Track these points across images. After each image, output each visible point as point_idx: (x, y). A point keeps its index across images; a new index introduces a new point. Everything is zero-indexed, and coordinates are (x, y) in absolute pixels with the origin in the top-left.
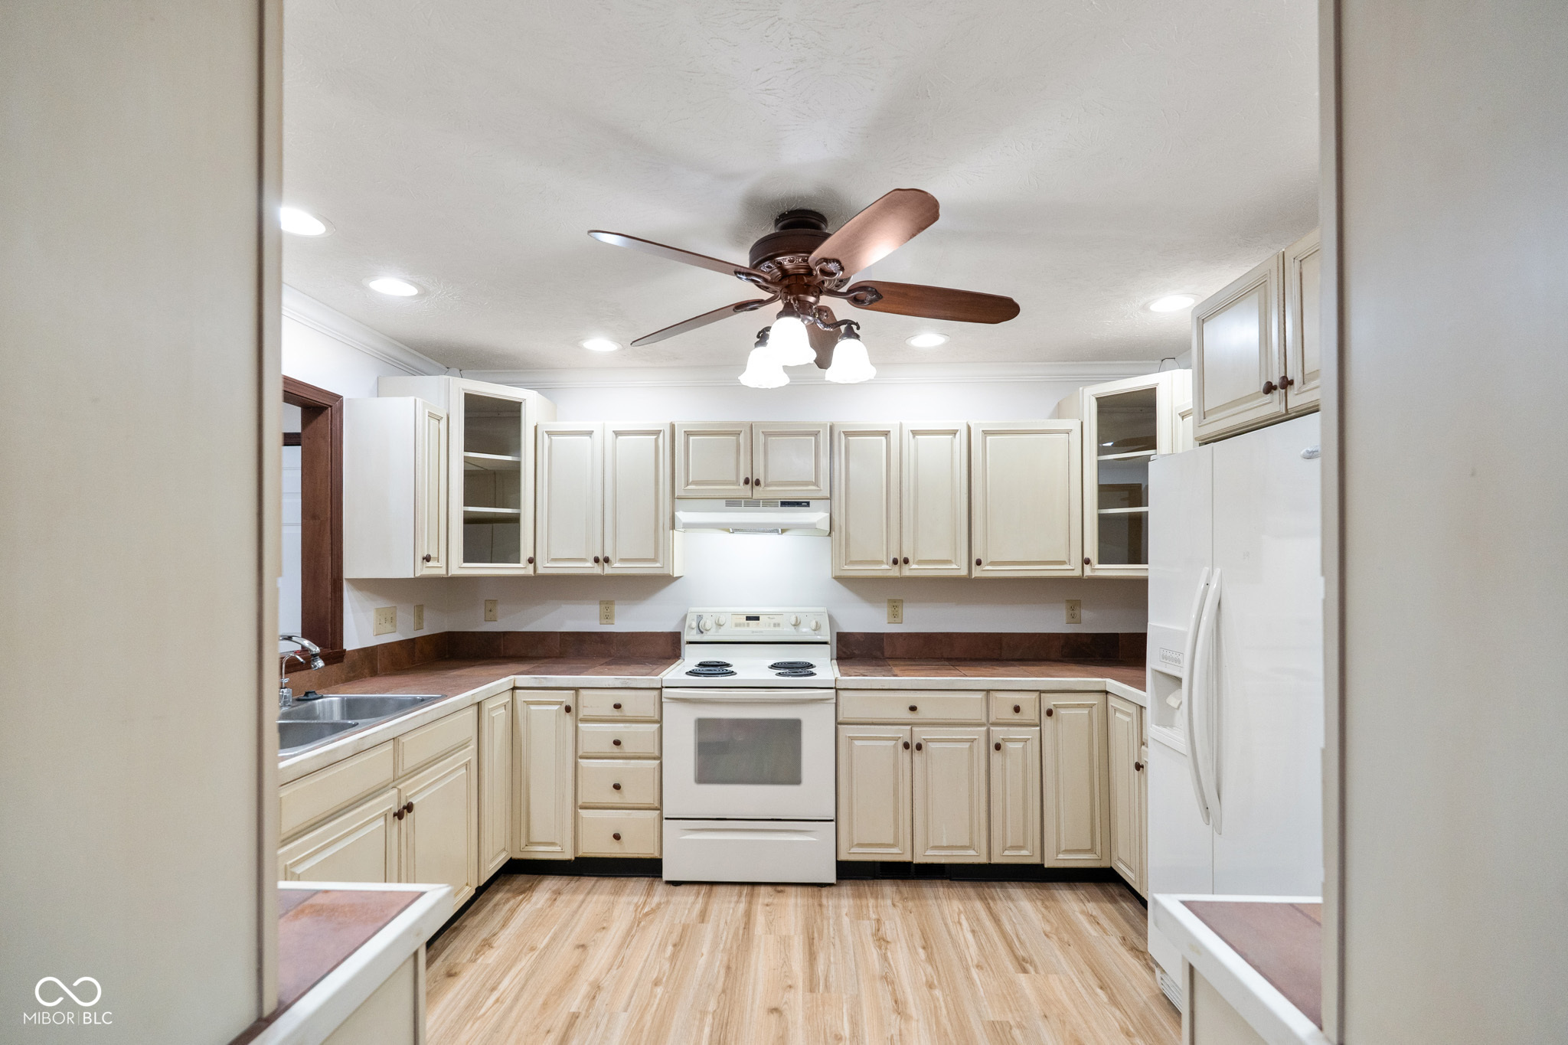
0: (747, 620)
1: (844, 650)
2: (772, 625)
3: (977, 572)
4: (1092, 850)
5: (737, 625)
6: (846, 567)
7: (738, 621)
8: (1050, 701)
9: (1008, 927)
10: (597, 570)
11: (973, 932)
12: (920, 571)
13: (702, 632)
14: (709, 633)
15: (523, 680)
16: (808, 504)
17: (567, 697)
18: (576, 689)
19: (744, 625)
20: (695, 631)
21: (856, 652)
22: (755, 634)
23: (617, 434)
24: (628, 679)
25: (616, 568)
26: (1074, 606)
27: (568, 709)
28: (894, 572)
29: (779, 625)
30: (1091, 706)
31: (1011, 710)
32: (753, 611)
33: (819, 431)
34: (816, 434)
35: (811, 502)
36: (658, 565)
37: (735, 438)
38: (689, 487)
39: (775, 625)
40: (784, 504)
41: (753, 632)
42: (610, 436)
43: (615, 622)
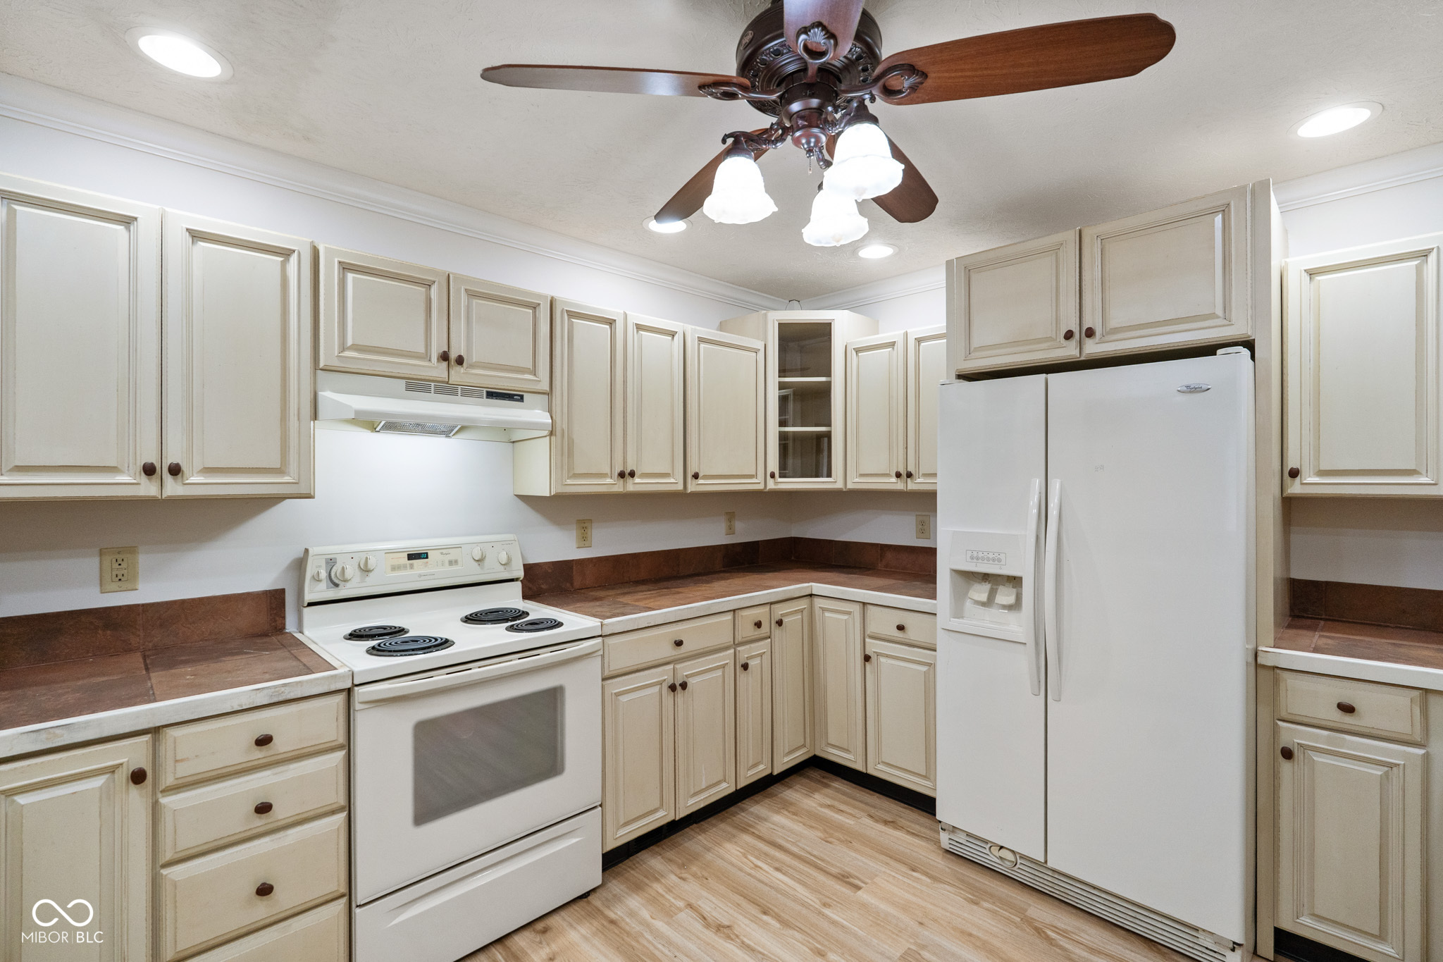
0: (409, 559)
1: (531, 585)
2: (447, 563)
3: (693, 487)
4: (804, 746)
5: (394, 568)
6: (569, 482)
7: (396, 562)
8: (780, 610)
9: (794, 849)
10: (156, 488)
11: (777, 869)
12: (643, 486)
13: (337, 585)
14: (348, 585)
16: (521, 398)
17: (133, 754)
18: (155, 731)
19: (405, 567)
20: (323, 585)
21: (544, 586)
22: (423, 578)
23: (196, 236)
24: (285, 685)
25: (195, 483)
26: (731, 517)
27: (137, 777)
28: (619, 487)
29: (456, 562)
30: (802, 611)
31: (751, 626)
32: (416, 545)
33: (539, 304)
34: (535, 307)
35: (526, 396)
36: (286, 479)
37: (424, 290)
38: (347, 354)
39: (451, 563)
40: (491, 395)
41: (420, 576)
42: (177, 239)
43: (140, 586)
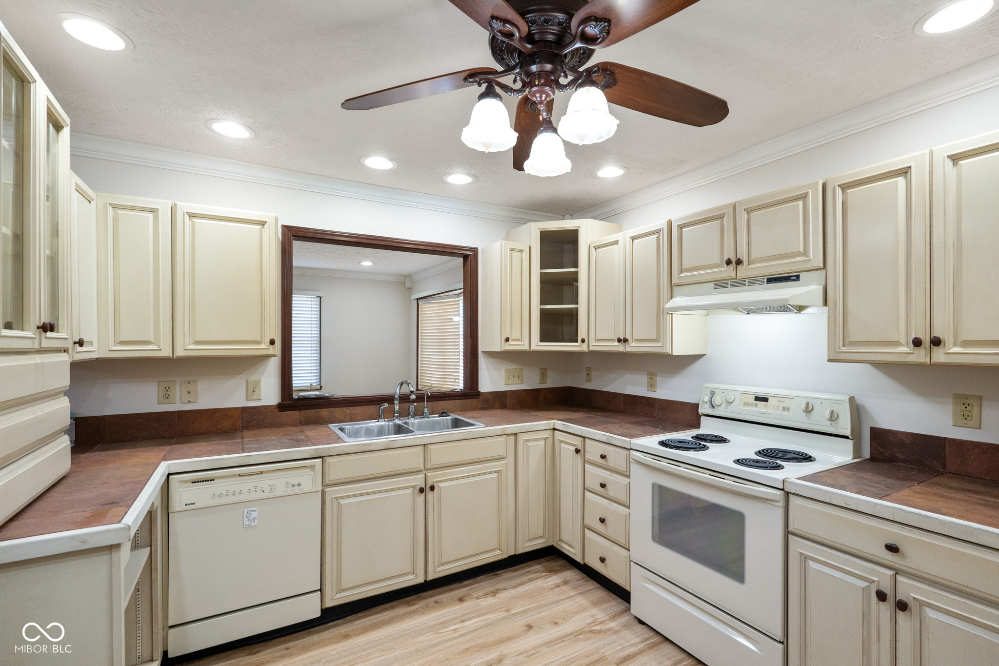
0: (755, 400)
1: (881, 450)
2: (781, 408)
5: (745, 404)
6: (844, 349)
7: (747, 401)
10: (620, 348)
13: (714, 407)
14: (719, 408)
15: (559, 424)
16: (798, 278)
17: (578, 442)
18: (585, 438)
19: (752, 405)
20: (708, 405)
21: (899, 455)
22: (762, 415)
23: (633, 239)
24: (611, 437)
25: (632, 347)
27: (577, 451)
28: (920, 356)
29: (788, 409)
32: (762, 391)
33: (808, 193)
34: (804, 197)
35: (802, 275)
36: (659, 344)
37: (719, 221)
38: (683, 275)
39: (784, 409)
40: (771, 280)
41: (760, 413)
42: (629, 240)
43: (657, 390)
